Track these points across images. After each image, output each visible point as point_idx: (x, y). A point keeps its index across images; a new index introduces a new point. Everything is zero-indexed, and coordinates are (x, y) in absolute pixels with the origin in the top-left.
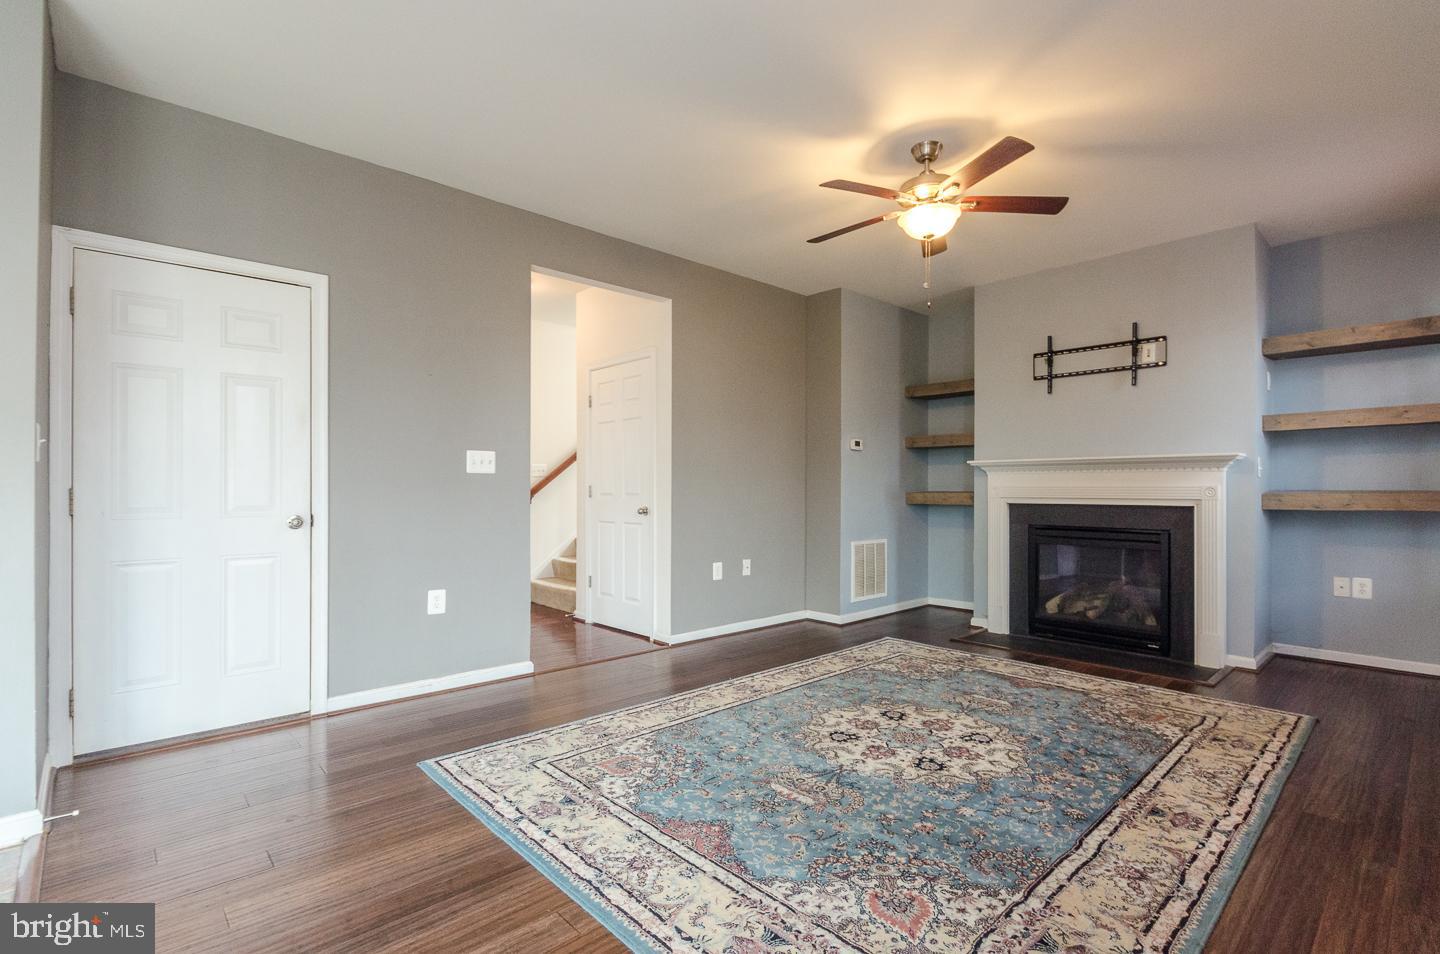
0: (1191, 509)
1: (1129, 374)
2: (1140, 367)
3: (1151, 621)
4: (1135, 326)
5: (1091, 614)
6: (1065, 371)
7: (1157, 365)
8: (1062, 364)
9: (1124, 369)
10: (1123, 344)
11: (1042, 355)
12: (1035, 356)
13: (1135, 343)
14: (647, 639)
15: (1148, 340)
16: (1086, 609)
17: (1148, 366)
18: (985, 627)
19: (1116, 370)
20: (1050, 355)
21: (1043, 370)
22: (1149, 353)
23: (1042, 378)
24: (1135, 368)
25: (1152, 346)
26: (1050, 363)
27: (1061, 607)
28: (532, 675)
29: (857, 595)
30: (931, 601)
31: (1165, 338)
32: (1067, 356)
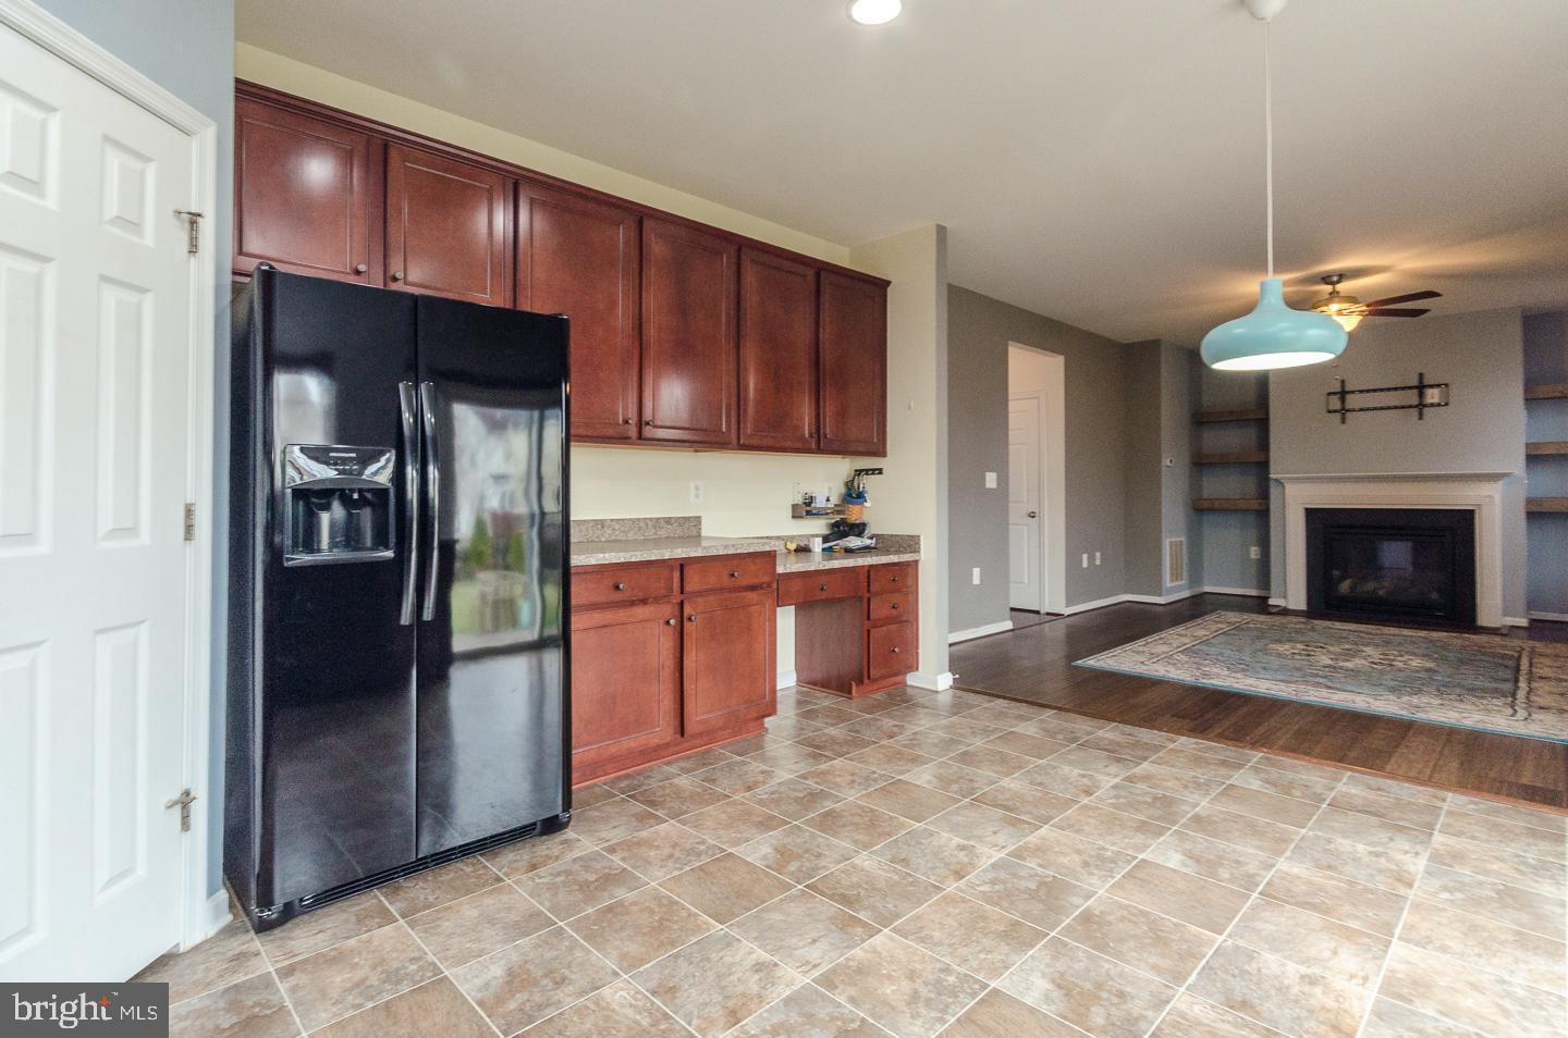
0: (1471, 512)
1: (1415, 412)
2: (1425, 406)
3: (1434, 596)
4: (1421, 375)
5: (1381, 593)
6: (1357, 407)
7: (1439, 405)
8: (1352, 401)
9: (1411, 407)
10: (1410, 388)
11: (1334, 393)
12: (1329, 394)
13: (1421, 388)
14: (1038, 612)
15: (1431, 386)
16: (1375, 589)
17: (1432, 405)
18: (1284, 605)
19: (1403, 407)
20: (1343, 394)
21: (1338, 406)
22: (1433, 396)
23: (1335, 411)
24: (1421, 406)
25: (1436, 391)
26: (1343, 400)
27: (1353, 588)
28: (1012, 630)
29: (1172, 581)
30: (1207, 589)
31: (1446, 385)
32: (1358, 396)
